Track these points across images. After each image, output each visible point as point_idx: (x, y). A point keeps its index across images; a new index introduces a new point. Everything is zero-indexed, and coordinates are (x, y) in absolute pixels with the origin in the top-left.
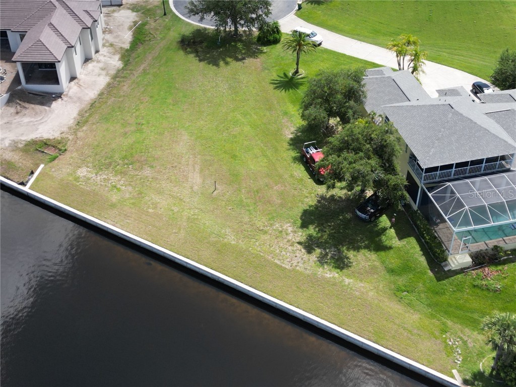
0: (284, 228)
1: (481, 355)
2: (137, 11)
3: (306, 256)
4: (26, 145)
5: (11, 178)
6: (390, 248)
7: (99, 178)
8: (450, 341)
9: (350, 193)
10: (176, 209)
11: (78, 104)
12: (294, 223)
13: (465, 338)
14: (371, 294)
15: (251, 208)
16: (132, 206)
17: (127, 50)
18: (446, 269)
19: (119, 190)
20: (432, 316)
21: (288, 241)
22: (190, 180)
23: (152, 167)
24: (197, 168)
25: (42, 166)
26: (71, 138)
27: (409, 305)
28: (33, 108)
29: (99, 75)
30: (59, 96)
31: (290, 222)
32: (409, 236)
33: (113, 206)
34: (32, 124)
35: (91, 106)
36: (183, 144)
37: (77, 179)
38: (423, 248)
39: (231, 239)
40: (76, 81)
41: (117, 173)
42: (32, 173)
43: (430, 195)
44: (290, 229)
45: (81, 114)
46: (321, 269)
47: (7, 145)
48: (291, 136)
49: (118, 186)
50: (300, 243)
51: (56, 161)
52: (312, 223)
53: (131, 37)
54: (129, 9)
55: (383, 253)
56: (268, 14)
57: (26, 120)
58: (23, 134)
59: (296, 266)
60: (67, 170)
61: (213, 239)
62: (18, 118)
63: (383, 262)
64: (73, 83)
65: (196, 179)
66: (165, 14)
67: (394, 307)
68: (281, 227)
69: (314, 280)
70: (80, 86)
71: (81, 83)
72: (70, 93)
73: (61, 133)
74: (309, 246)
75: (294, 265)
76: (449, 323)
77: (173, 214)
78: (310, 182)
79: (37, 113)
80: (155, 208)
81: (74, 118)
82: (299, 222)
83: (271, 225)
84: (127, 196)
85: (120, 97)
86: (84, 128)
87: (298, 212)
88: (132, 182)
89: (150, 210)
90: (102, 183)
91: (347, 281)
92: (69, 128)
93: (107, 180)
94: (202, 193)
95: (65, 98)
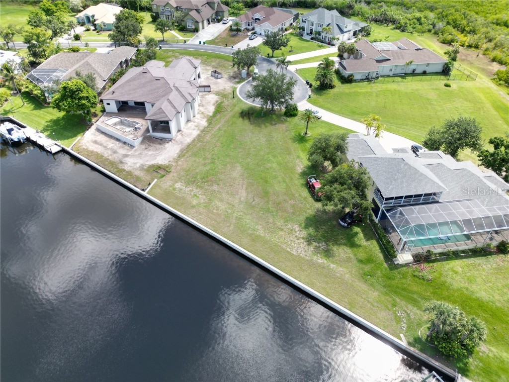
0: (294, 227)
1: (419, 325)
2: (219, 95)
3: (306, 247)
4: (149, 167)
6: (360, 246)
7: (187, 189)
8: (398, 313)
9: (335, 208)
10: (229, 211)
11: (180, 146)
12: (300, 225)
13: (409, 312)
14: (347, 276)
15: (274, 214)
16: (204, 208)
18: (396, 263)
19: (198, 197)
20: (386, 294)
21: (296, 236)
22: (239, 194)
23: (218, 185)
24: (244, 186)
25: (156, 180)
26: (174, 165)
27: (372, 285)
28: (155, 147)
29: (194, 130)
30: (170, 140)
31: (297, 224)
32: (372, 239)
33: (193, 207)
34: (153, 155)
35: (187, 147)
36: (237, 172)
37: (174, 189)
38: (381, 248)
39: (261, 232)
40: (180, 132)
41: (198, 187)
42: (150, 184)
43: (387, 215)
44: (297, 229)
45: (181, 151)
46: (316, 257)
47: (138, 167)
48: (301, 171)
49: (198, 195)
50: (303, 238)
51: (164, 178)
52: (311, 226)
54: (214, 94)
55: (355, 249)
56: (291, 99)
57: (150, 153)
58: (147, 161)
59: (300, 253)
60: (169, 183)
61: (250, 232)
62: (146, 152)
63: (355, 255)
64: (179, 133)
65: (243, 194)
66: (234, 98)
67: (361, 286)
68: (292, 227)
69: (311, 264)
70: (182, 135)
71: (183, 133)
72: (177, 139)
73: (169, 162)
74: (309, 240)
75: (299, 252)
76: (398, 300)
77: (228, 214)
78: (311, 200)
79: (157, 149)
80: (217, 210)
81: (177, 153)
82: (303, 225)
83: (286, 225)
84: (202, 201)
85: (204, 143)
86: (182, 159)
87: (302, 218)
88: (206, 193)
89: (215, 211)
90: (189, 193)
91: (332, 266)
92: (174, 159)
93: (191, 191)
94: (246, 203)
95: (173, 142)
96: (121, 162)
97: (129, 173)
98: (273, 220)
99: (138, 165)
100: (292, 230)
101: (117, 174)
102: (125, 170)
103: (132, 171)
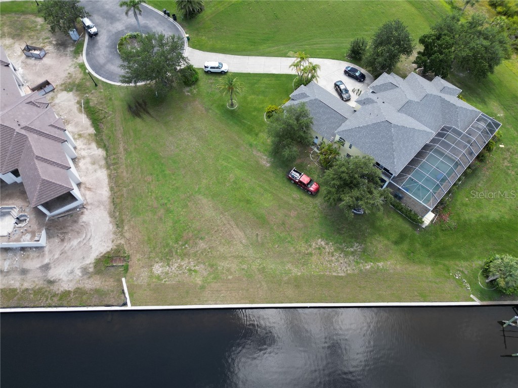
0: (319, 244)
4: (95, 267)
5: (110, 303)
7: (173, 269)
8: (456, 276)
10: (245, 267)
11: (102, 207)
13: (462, 269)
14: (398, 267)
15: (289, 239)
16: (215, 281)
17: (96, 135)
18: (424, 227)
19: (195, 271)
20: (436, 263)
22: (235, 237)
23: (201, 239)
24: (232, 223)
25: (123, 280)
26: (122, 242)
27: (421, 262)
28: (72, 230)
29: (95, 171)
30: (83, 207)
33: (203, 288)
34: (82, 244)
35: (114, 204)
37: (159, 278)
38: (403, 218)
39: (296, 272)
40: (83, 186)
41: (184, 255)
42: (123, 290)
44: (323, 243)
45: (112, 215)
46: (361, 265)
47: (80, 274)
48: (268, 164)
49: (193, 269)
51: (130, 270)
53: (87, 120)
57: (75, 243)
58: (84, 258)
59: (347, 271)
60: (145, 274)
61: (285, 279)
62: (67, 246)
64: (82, 189)
65: (238, 234)
66: (96, 85)
67: (414, 269)
68: (317, 244)
69: (365, 275)
70: (89, 189)
71: (88, 186)
72: (89, 201)
73: (113, 242)
75: (345, 270)
76: (447, 263)
77: (247, 272)
79: (78, 233)
80: (231, 274)
81: (111, 222)
83: (310, 246)
84: (205, 274)
85: (128, 186)
86: (126, 228)
88: (198, 259)
89: (230, 277)
90: (180, 272)
91: (381, 264)
92: (115, 233)
93: (180, 267)
94: (252, 244)
95: (89, 207)
96: (51, 282)
97: (79, 292)
98: (294, 248)
99: (78, 273)
100: (319, 249)
101: (65, 303)
102: (69, 292)
103: (80, 286)
